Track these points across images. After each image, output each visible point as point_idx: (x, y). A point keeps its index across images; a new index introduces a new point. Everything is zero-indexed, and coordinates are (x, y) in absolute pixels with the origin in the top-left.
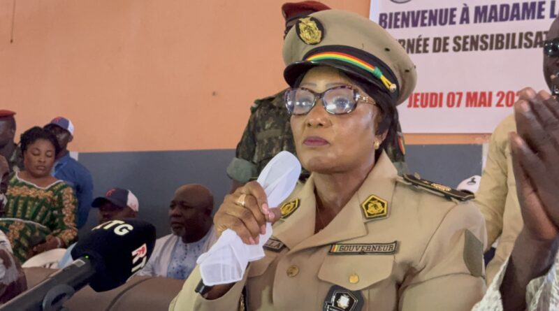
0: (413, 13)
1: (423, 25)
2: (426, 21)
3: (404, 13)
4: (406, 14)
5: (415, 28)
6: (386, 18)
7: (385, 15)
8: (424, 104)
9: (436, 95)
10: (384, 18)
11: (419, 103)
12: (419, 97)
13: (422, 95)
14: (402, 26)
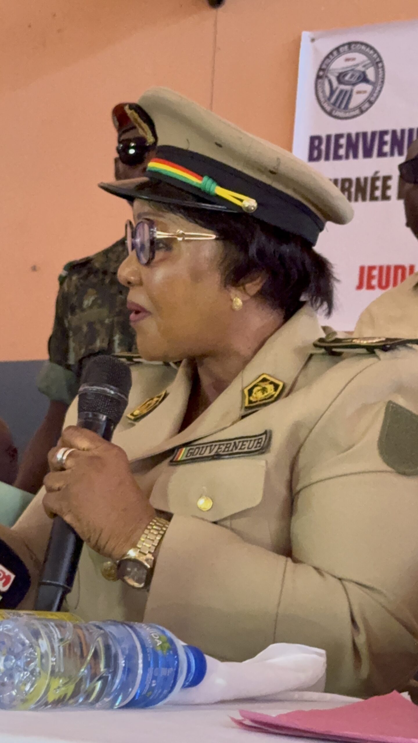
0: (365, 134)
1: (381, 154)
2: (387, 149)
3: (349, 136)
4: (354, 137)
5: (368, 160)
6: (320, 143)
7: (319, 138)
8: (384, 283)
9: (403, 268)
10: (316, 143)
11: (375, 282)
12: (375, 273)
13: (381, 268)
14: (347, 157)
